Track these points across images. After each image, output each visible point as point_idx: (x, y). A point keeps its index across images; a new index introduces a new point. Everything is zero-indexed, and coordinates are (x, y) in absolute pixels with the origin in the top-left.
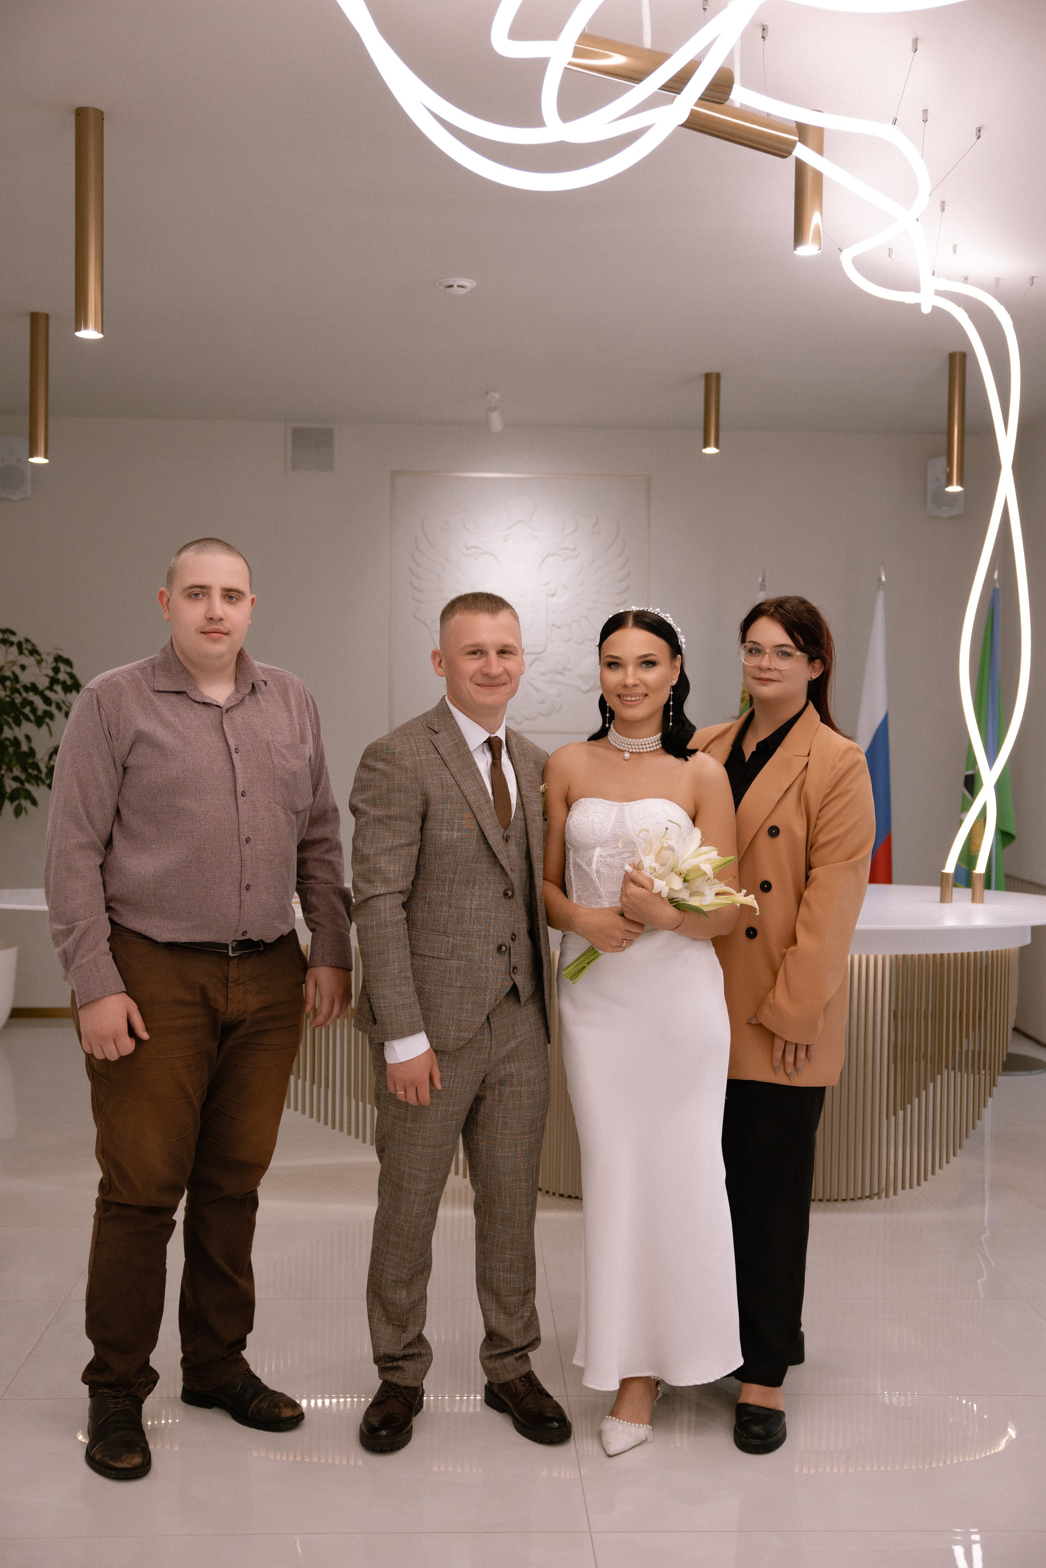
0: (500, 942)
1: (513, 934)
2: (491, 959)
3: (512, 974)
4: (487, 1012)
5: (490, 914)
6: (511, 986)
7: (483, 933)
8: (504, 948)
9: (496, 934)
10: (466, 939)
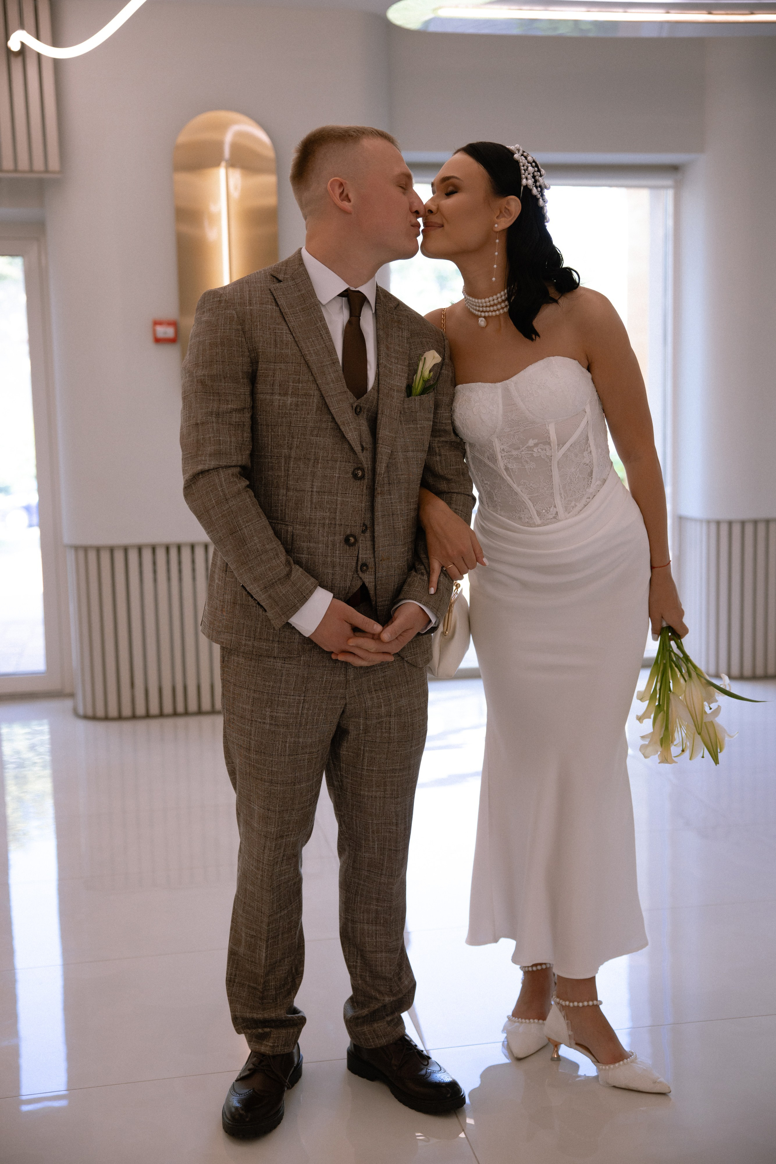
0: (348, 532)
2: (337, 552)
3: (361, 573)
5: (335, 498)
6: (359, 586)
7: (327, 522)
8: (352, 540)
9: (343, 523)
10: (308, 528)
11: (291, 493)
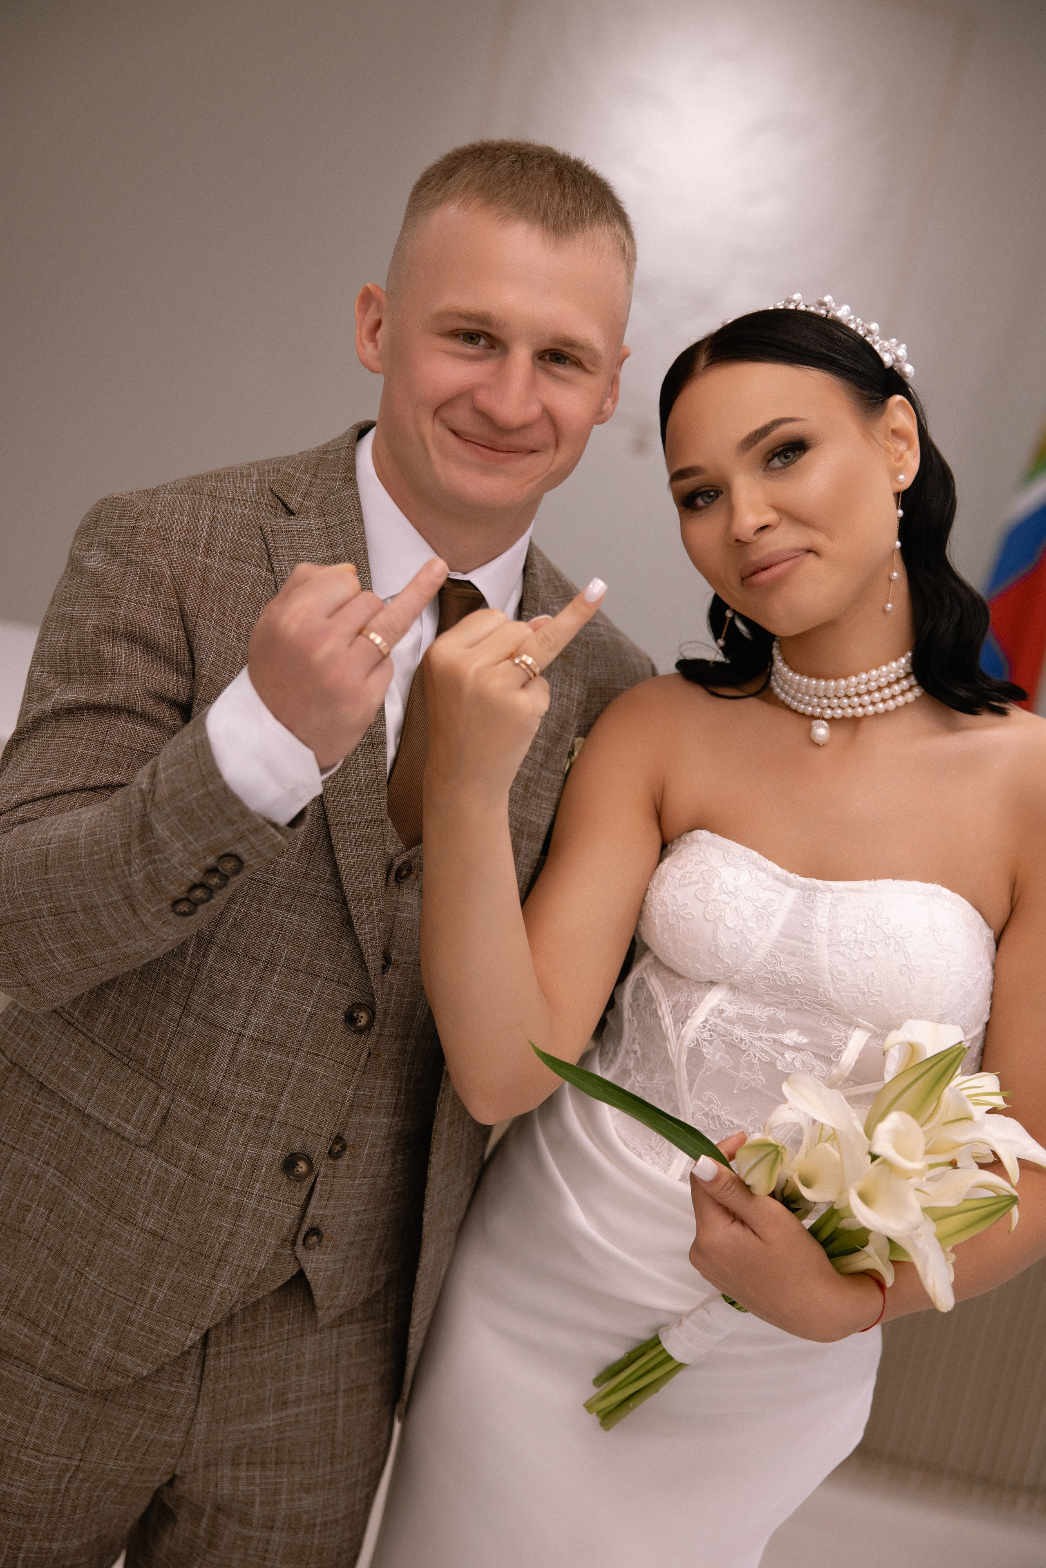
0: (296, 1147)
1: (339, 1139)
2: (258, 1185)
3: (300, 1248)
4: (206, 1323)
5: (290, 1060)
6: (288, 1277)
7: (256, 1111)
8: (302, 1167)
9: (290, 1122)
10: (205, 1112)
11: (189, 1022)
